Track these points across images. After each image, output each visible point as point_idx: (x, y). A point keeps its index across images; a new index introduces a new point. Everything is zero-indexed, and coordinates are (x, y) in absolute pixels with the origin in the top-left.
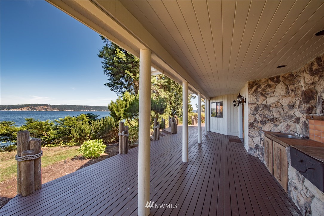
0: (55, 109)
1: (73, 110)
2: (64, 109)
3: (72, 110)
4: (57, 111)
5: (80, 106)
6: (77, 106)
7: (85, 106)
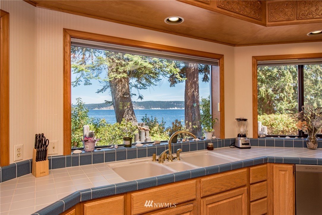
0: (140, 107)
1: (160, 108)
2: (149, 107)
3: (158, 108)
4: (142, 109)
5: (168, 102)
6: (165, 102)
7: (174, 102)
